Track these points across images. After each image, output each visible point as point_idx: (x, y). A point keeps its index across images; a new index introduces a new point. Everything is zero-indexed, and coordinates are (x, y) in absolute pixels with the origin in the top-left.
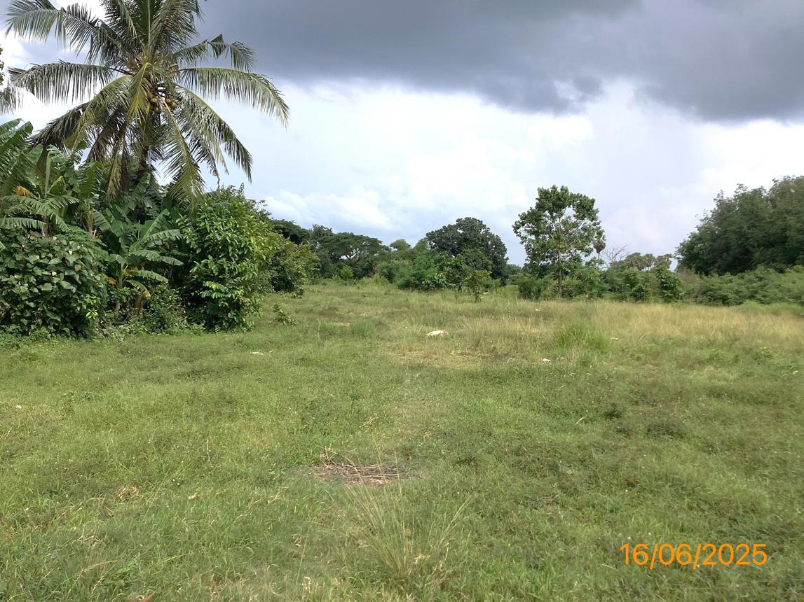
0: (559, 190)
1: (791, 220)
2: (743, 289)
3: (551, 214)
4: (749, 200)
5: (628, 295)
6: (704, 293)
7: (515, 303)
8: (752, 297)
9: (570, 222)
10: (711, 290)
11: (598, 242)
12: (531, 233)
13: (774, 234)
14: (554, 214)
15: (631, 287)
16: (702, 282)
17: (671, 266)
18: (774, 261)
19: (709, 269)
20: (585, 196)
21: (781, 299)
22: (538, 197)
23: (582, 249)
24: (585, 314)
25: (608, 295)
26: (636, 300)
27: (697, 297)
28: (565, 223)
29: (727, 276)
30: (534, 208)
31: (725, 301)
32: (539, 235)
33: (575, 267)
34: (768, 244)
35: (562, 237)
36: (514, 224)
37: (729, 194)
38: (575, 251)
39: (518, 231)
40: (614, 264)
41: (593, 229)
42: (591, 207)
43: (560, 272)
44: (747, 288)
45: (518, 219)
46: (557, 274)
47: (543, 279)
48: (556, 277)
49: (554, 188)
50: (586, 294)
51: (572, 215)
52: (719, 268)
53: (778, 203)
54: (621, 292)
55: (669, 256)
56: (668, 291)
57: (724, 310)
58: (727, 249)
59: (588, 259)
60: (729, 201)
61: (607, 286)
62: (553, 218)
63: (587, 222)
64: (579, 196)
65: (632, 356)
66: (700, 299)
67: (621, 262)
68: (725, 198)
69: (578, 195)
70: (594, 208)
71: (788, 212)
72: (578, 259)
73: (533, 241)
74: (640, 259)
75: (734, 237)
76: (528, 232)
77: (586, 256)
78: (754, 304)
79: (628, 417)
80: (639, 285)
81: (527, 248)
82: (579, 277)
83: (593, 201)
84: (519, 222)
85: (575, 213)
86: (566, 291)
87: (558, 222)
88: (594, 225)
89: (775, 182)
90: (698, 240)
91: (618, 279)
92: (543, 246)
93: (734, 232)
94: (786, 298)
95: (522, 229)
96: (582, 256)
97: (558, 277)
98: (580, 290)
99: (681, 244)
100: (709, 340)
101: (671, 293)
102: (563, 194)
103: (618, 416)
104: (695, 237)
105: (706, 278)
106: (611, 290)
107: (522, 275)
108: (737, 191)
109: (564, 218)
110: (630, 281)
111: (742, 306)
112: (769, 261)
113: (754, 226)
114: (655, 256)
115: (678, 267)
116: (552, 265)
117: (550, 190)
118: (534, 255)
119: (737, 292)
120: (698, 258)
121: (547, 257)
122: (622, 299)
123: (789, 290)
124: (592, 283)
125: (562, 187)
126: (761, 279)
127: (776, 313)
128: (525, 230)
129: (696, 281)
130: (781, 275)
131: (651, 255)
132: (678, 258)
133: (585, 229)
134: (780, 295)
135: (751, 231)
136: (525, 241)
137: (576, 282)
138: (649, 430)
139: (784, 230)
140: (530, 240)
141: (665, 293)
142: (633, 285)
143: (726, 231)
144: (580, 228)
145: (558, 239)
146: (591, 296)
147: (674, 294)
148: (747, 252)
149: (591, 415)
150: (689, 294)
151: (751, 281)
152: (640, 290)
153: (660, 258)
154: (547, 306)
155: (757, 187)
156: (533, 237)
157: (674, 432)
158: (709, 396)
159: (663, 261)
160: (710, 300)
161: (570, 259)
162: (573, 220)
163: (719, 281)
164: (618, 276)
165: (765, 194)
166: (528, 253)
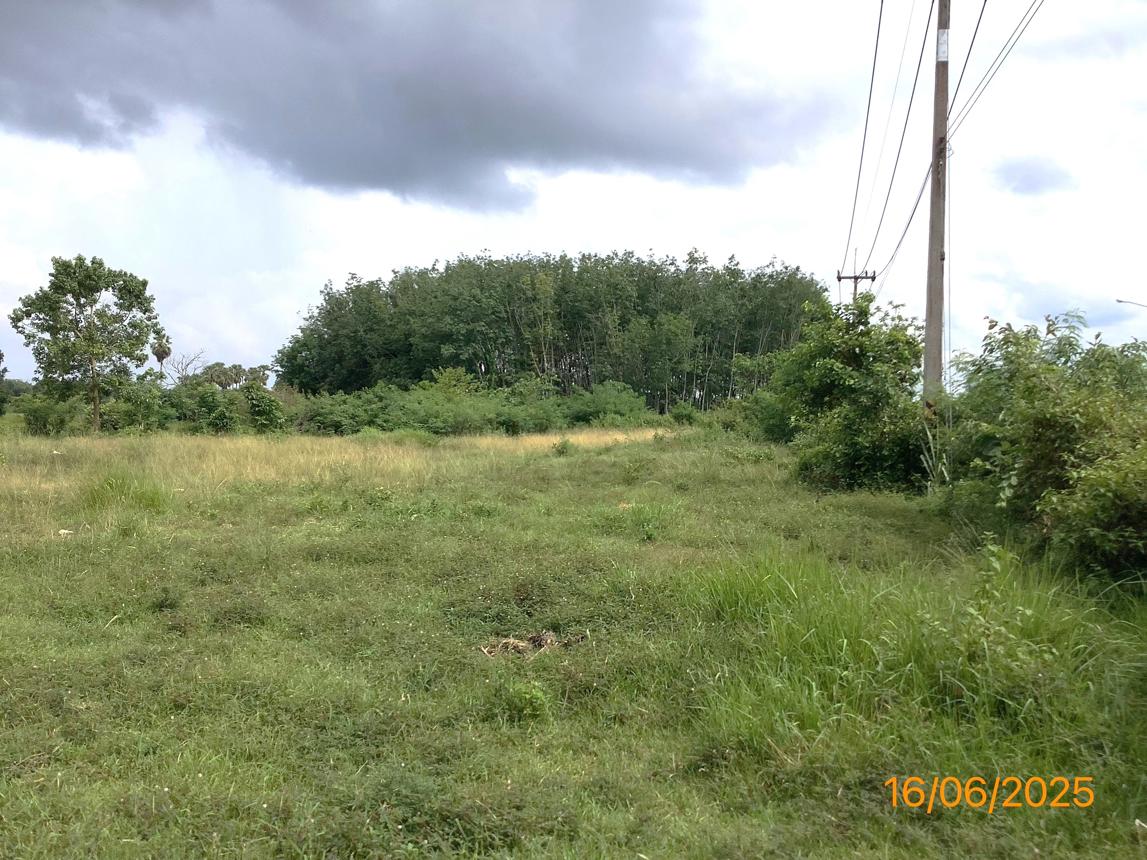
0: (88, 262)
1: (415, 324)
2: (360, 412)
3: (77, 300)
4: (364, 295)
5: (204, 425)
6: (311, 419)
7: (17, 444)
8: (371, 423)
9: (109, 313)
10: (319, 415)
11: (160, 345)
12: (43, 328)
13: (397, 341)
14: (83, 300)
15: (209, 413)
16: (308, 403)
17: (268, 382)
18: (398, 375)
19: (318, 386)
20: (131, 275)
21: (406, 424)
22: (53, 271)
23: (130, 355)
24: (135, 456)
25: (175, 425)
26: (217, 432)
27: (301, 424)
28: (101, 314)
29: (340, 395)
30: (46, 288)
31: (337, 429)
32: (58, 333)
33: (120, 383)
34: (390, 354)
35: (98, 335)
36: (11, 313)
37: (340, 286)
38: (120, 359)
39: (20, 324)
40: (184, 379)
41: (147, 326)
42: (142, 292)
43: (96, 392)
44: (365, 410)
45: (19, 305)
46: (91, 395)
47: (68, 403)
48: (89, 400)
49: (80, 259)
50: (140, 424)
51: (111, 304)
52: (331, 385)
53: (399, 302)
54: (194, 421)
55: (265, 368)
56: (262, 417)
57: (336, 440)
58: (340, 359)
59: (141, 371)
60: (341, 295)
61: (172, 412)
62: (81, 307)
63: (137, 314)
64: (121, 275)
65: (202, 513)
66: (306, 426)
67: (195, 376)
68: (334, 291)
69: (121, 272)
70: (148, 293)
71: (412, 313)
72: (124, 371)
73: (47, 342)
74: (225, 372)
75: (348, 343)
76: (38, 326)
77: (138, 366)
78: (373, 431)
79: (188, 606)
80: (220, 409)
81: (38, 353)
82: (128, 400)
83: (145, 284)
84: (20, 309)
85: (116, 300)
86: (107, 421)
87: (89, 312)
88: (149, 319)
89: (395, 273)
90: (302, 346)
91: (189, 401)
92: (65, 351)
93: (347, 337)
94: (411, 422)
95: (26, 322)
96: (131, 366)
97: (93, 399)
98: (131, 419)
99: (279, 352)
100: (313, 483)
101: (266, 420)
102: (95, 270)
103: (172, 606)
104: (298, 342)
105: (312, 398)
106: (179, 419)
107: (30, 396)
108: (350, 282)
109: (98, 306)
110: (207, 403)
111: (360, 435)
112: (390, 376)
113: (372, 330)
114: (246, 367)
115: (277, 384)
116: (81, 380)
117: (74, 262)
118: (48, 364)
119: (353, 417)
120: (303, 371)
121: (73, 367)
122: (195, 430)
123: (414, 413)
124: (148, 407)
125: (94, 258)
126: (381, 399)
127: (399, 442)
128: (33, 324)
129: (300, 403)
130: (405, 394)
131: (240, 366)
132: (277, 371)
133: (133, 325)
134: (404, 419)
135: (368, 336)
136: (34, 342)
137: (123, 406)
138: (216, 621)
139: (408, 336)
140: (41, 340)
141: (257, 420)
142: (211, 410)
143: (337, 336)
144: (125, 323)
145: (90, 339)
146: (148, 427)
147: (271, 421)
148: (365, 364)
149: (130, 611)
150: (291, 420)
151: (370, 402)
152: (222, 416)
153: (252, 371)
154: (75, 446)
155: (374, 278)
156: (47, 336)
157: (251, 617)
158: (306, 560)
159: (258, 375)
160: (319, 428)
161: (111, 371)
162: (115, 310)
163: (331, 402)
164: (191, 397)
165: (384, 289)
166: (39, 360)
